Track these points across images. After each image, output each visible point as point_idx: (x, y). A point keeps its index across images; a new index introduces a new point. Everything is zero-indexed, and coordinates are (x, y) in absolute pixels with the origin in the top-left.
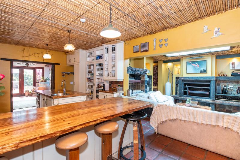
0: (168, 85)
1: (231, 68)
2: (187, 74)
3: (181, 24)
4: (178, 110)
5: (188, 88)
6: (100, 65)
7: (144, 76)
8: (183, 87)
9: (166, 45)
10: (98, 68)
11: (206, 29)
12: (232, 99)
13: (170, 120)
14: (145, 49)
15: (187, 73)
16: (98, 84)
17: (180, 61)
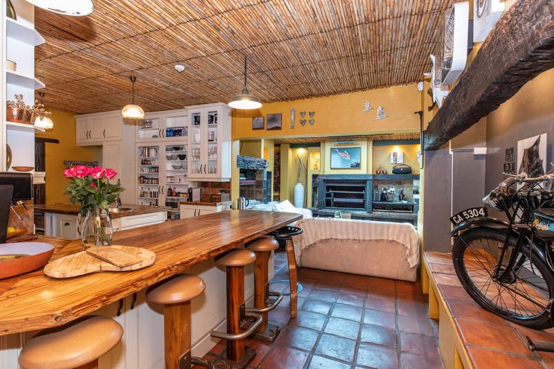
0: (299, 189)
1: (392, 162)
2: (331, 169)
3: (335, 93)
4: (333, 224)
5: (332, 194)
6: (177, 148)
7: (261, 172)
8: (325, 192)
9: (312, 122)
10: (169, 154)
11: (367, 106)
12: (393, 209)
13: (321, 241)
14: (275, 125)
15: (332, 167)
16: (170, 189)
17: (320, 146)
